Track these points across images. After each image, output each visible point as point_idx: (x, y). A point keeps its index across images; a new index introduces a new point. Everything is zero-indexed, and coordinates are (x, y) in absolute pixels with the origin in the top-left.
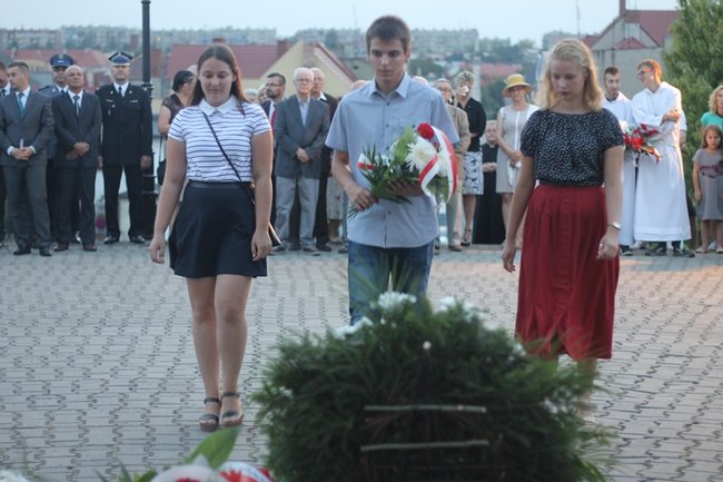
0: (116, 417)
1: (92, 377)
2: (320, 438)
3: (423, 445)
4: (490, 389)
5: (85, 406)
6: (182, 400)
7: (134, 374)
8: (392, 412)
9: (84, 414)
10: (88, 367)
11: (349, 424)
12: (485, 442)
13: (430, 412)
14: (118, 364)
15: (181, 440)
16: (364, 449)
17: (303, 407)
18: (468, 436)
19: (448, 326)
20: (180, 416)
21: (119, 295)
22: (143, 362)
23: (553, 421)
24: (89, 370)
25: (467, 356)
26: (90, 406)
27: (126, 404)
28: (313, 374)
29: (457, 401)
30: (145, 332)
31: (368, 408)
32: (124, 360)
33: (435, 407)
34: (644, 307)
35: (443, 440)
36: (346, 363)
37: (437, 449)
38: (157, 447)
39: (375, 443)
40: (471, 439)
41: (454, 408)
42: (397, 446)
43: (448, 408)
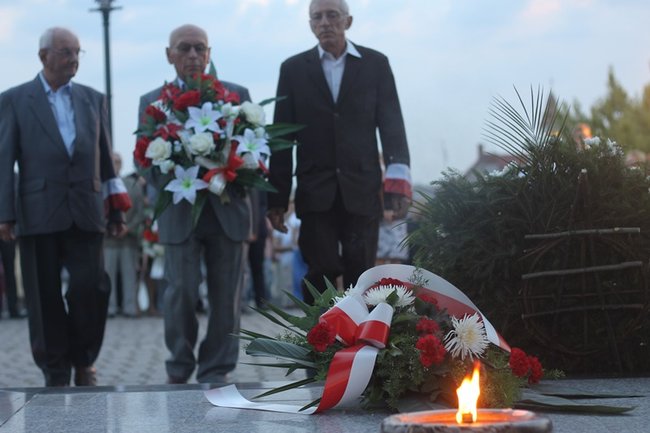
2: (484, 268)
3: (582, 270)
8: (550, 240)
12: (640, 263)
13: (586, 236)
16: (524, 276)
18: (621, 260)
29: (613, 224)
31: (527, 236)
33: (594, 231)
35: (598, 264)
37: (592, 273)
39: (533, 272)
40: (624, 261)
41: (610, 230)
42: (556, 272)
43: (605, 231)
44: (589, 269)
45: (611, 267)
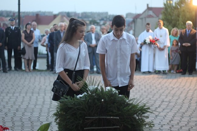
0: (13, 119)
1: (6, 108)
2: (73, 126)
3: (102, 128)
4: (120, 112)
5: (4, 116)
6: (31, 114)
7: (17, 107)
8: (93, 119)
9: (4, 118)
10: (4, 105)
11: (81, 122)
12: (119, 127)
13: (103, 118)
14: (13, 104)
15: (31, 125)
16: (85, 129)
17: (68, 117)
18: (114, 125)
19: (108, 95)
20: (31, 119)
21: (12, 85)
22: (20, 104)
23: (137, 121)
24: (5, 106)
25: (113, 103)
26: (6, 116)
27: (15, 115)
28: (71, 108)
29: (111, 116)
30: (20, 95)
31: (86, 117)
32: (14, 103)
33: (105, 117)
34: (156, 88)
35: (107, 126)
36: (80, 105)
37: (105, 129)
38: (25, 127)
39: (88, 127)
40: (114, 126)
41: (110, 117)
42: (94, 128)
43: (108, 117)
44: (104, 128)
45: (110, 127)
